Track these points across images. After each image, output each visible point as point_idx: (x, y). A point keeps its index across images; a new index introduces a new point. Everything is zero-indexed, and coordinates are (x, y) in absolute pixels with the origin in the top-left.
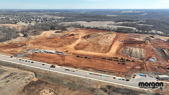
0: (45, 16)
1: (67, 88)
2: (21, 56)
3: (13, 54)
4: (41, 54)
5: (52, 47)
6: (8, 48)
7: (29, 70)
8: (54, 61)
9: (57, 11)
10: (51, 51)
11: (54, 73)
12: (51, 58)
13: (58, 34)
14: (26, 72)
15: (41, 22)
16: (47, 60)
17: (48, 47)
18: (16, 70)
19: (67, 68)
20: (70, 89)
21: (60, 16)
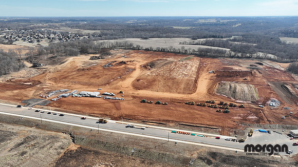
0: (64, 29)
1: (138, 161)
2: (38, 104)
3: (20, 100)
4: (73, 99)
5: (90, 85)
6: (7, 90)
7: (58, 130)
8: (101, 111)
9: (83, 20)
10: (92, 94)
11: (106, 134)
12: (94, 107)
13: (97, 61)
14: (53, 133)
15: (57, 41)
16: (88, 110)
17: (83, 85)
18: (34, 131)
19: (130, 124)
20: (143, 162)
21: (91, 29)
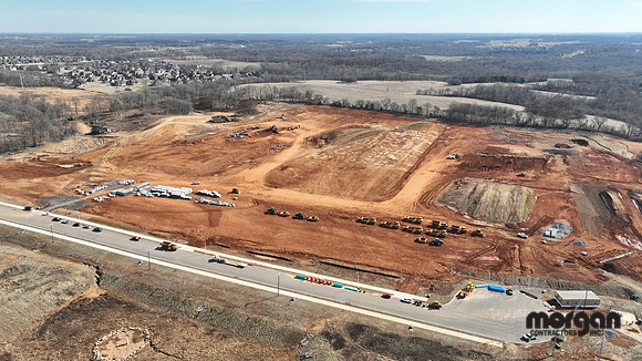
0: (190, 60)
1: (202, 330)
2: (63, 207)
3: (37, 196)
4: (136, 199)
5: (183, 173)
6: (24, 177)
7: (77, 259)
8: (177, 226)
9: (238, 40)
10: (175, 191)
11: (164, 271)
12: (168, 217)
13: (220, 126)
14: (64, 263)
15: (167, 84)
16: (153, 223)
17: (169, 173)
18: (33, 257)
19: (218, 255)
20: (210, 333)
21: (245, 60)
